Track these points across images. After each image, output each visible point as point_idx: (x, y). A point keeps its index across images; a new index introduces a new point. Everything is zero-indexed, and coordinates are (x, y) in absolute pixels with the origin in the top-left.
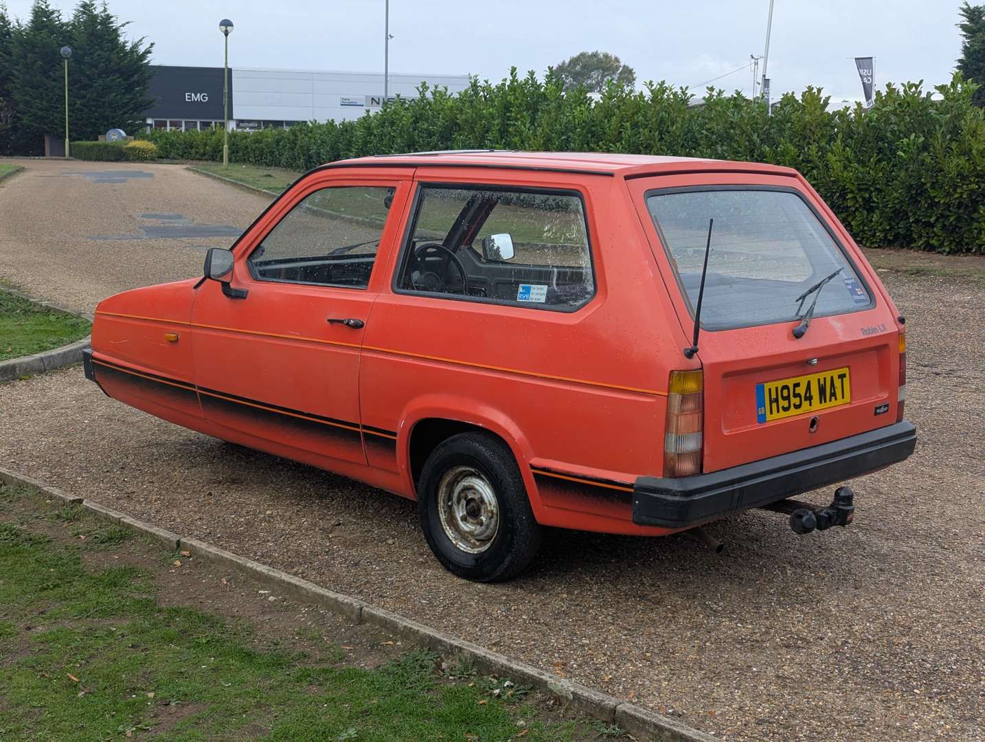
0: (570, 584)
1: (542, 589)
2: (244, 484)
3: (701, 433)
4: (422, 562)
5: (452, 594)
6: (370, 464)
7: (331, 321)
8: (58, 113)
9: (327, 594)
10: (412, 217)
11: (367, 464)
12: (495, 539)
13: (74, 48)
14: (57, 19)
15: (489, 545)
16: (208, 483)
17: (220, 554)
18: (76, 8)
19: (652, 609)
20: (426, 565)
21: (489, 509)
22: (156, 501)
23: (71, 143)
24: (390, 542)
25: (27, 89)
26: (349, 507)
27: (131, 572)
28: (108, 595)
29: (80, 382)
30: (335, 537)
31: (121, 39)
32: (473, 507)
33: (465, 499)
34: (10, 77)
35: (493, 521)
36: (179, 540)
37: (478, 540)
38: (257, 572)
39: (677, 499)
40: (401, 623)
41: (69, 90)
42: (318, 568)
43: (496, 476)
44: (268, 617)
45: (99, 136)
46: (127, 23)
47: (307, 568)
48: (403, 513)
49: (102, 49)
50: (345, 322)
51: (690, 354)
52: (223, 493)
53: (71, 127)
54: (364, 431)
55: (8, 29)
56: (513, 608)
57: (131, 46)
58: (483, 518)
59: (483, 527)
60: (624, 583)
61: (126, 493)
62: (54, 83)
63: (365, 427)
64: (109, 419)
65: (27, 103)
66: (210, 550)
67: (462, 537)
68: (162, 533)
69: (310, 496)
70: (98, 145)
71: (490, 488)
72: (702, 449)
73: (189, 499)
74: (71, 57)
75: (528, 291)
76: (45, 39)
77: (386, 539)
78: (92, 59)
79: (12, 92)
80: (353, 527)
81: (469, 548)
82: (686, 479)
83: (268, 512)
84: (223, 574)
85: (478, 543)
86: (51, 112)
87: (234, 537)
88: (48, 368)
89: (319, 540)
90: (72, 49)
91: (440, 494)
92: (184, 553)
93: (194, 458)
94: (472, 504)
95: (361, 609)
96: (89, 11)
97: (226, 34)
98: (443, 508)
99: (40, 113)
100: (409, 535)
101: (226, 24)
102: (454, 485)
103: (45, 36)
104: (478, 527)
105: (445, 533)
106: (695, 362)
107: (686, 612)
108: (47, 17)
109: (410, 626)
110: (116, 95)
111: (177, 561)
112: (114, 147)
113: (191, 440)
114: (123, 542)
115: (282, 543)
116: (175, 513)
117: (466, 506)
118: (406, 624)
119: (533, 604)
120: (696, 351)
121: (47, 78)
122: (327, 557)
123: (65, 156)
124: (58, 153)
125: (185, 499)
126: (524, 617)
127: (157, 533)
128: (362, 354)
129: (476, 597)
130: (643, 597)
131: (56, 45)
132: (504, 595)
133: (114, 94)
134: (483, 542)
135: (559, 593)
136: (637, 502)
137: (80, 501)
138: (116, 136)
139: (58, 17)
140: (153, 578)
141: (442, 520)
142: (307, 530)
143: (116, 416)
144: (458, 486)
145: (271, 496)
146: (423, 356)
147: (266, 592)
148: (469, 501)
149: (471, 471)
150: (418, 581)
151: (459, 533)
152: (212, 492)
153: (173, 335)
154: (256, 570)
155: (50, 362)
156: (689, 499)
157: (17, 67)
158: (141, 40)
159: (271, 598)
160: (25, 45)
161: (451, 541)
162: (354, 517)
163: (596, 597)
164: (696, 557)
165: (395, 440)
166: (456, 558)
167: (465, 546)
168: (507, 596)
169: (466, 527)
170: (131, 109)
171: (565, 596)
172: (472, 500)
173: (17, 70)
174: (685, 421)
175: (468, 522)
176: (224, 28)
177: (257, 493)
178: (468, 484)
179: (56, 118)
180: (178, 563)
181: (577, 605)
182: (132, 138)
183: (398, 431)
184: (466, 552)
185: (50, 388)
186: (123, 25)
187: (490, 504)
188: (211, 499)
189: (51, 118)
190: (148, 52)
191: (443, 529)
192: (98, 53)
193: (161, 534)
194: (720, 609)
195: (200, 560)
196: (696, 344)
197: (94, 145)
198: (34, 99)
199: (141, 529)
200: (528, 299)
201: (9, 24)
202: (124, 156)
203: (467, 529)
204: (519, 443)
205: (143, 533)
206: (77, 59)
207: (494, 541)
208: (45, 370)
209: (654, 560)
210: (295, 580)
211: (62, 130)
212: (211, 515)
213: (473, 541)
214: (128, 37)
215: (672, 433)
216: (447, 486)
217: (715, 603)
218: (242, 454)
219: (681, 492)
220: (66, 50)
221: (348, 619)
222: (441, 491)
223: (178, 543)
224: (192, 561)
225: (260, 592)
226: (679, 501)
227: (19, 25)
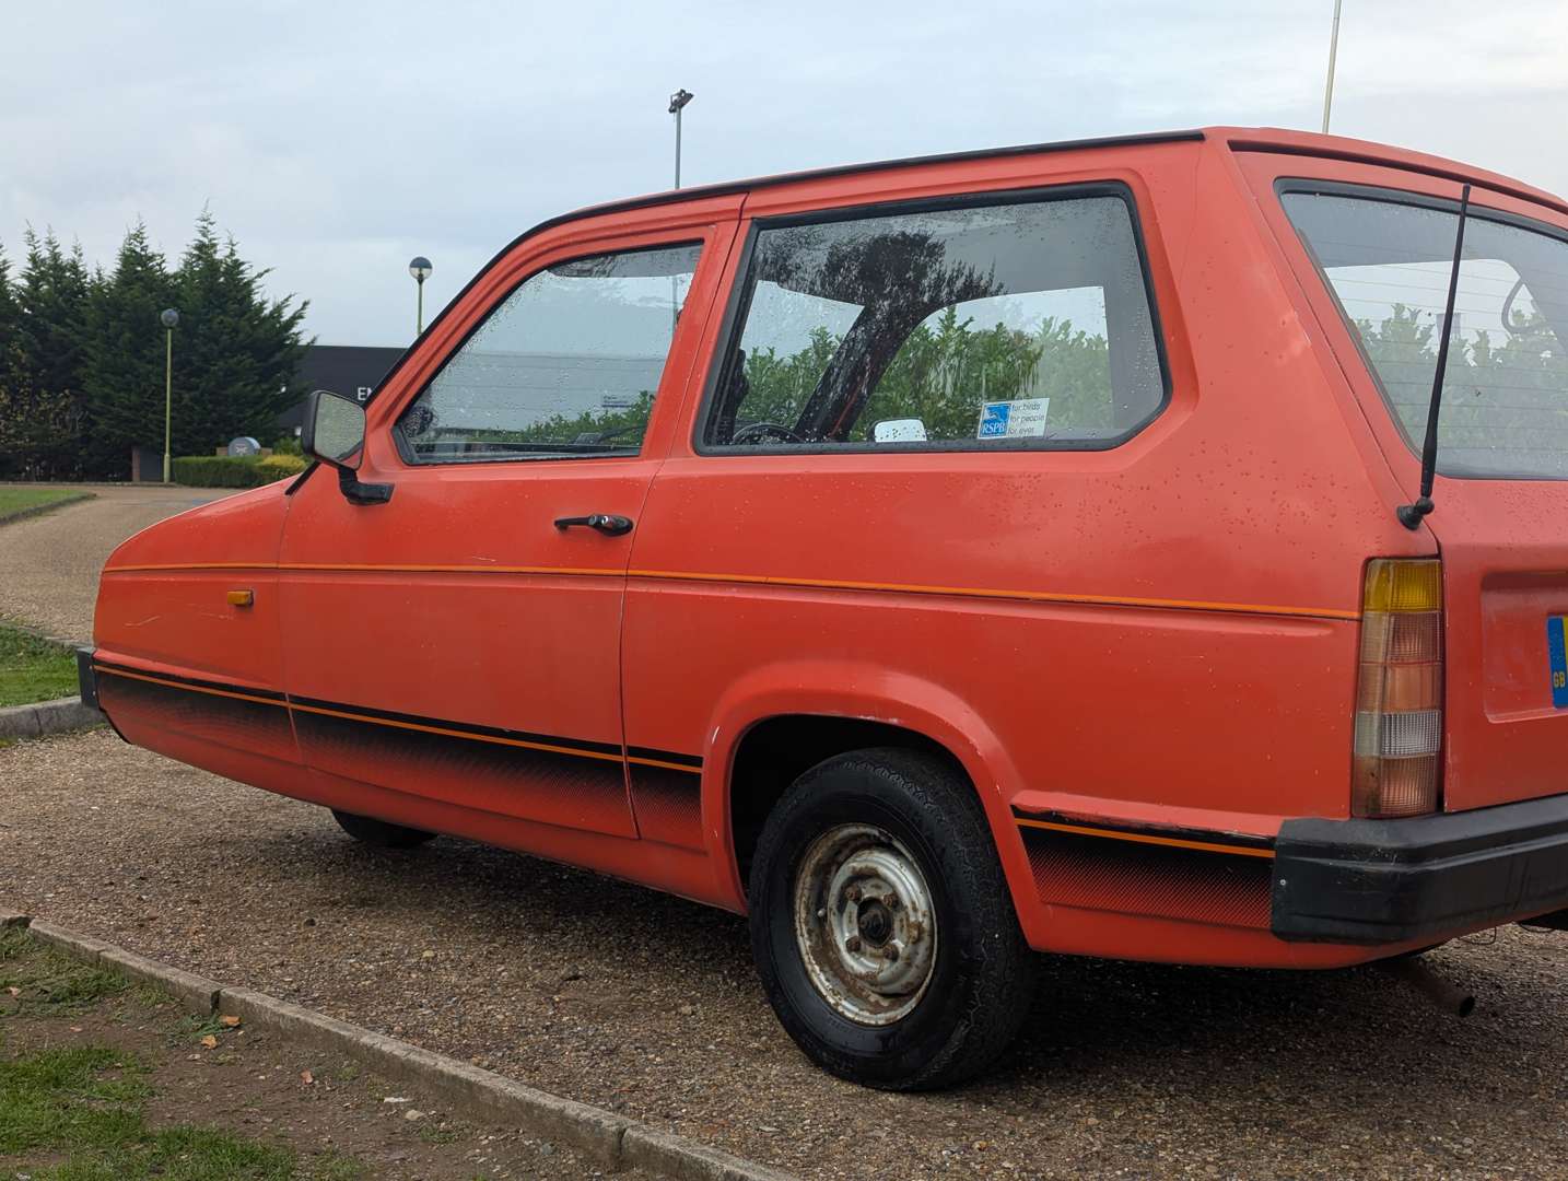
0: (1099, 1097)
1: (1036, 1106)
2: (385, 906)
3: (1437, 713)
4: (757, 1049)
5: (832, 1114)
6: (643, 836)
7: (563, 525)
8: (154, 413)
9: (542, 1101)
10: (739, 294)
11: (637, 837)
12: (928, 988)
13: (182, 312)
14: (158, 267)
15: (912, 1003)
16: (310, 905)
17: (302, 1018)
18: (187, 250)
19: (1307, 1152)
20: (767, 1055)
21: (912, 919)
22: (196, 933)
23: (174, 460)
24: (687, 1009)
25: (107, 375)
26: (597, 946)
27: (103, 1059)
28: (35, 1104)
29: (101, 752)
30: (566, 1001)
31: (257, 299)
32: (876, 916)
33: (857, 900)
34: (82, 358)
35: (922, 948)
36: (217, 994)
37: (885, 995)
38: (382, 1055)
39: (1388, 868)
40: (717, 1164)
41: (172, 379)
42: (527, 1059)
43: (930, 839)
44: (402, 1154)
45: (218, 450)
46: (266, 271)
47: (501, 1058)
48: (711, 958)
49: (225, 312)
50: (592, 522)
51: (1413, 518)
52: (338, 922)
53: (173, 435)
54: (632, 759)
55: (82, 284)
56: (977, 1146)
57: (271, 309)
58: (899, 943)
59: (899, 963)
60: (1223, 1096)
61: (137, 920)
62: (150, 367)
63: (633, 751)
64: (141, 805)
65: (106, 398)
66: (282, 1011)
67: (849, 991)
68: (183, 978)
69: (518, 927)
70: (217, 463)
71: (915, 873)
72: (1442, 754)
73: (265, 931)
74: (178, 325)
75: (1002, 414)
76: (137, 297)
77: (676, 1006)
78: (209, 328)
79: (84, 382)
80: (604, 981)
81: (868, 1014)
82: (1406, 822)
83: (427, 954)
84: (307, 1062)
85: (885, 1003)
86: (142, 412)
87: (350, 998)
88: (47, 730)
89: (531, 1006)
90: (179, 314)
91: (799, 892)
92: (228, 1020)
93: (291, 863)
94: (874, 911)
95: (621, 1133)
96: (206, 253)
97: (421, 280)
98: (806, 925)
99: (126, 413)
100: (725, 998)
101: (421, 264)
102: (829, 872)
103: (137, 294)
104: (887, 964)
105: (811, 982)
106: (1422, 540)
107: (1390, 1158)
108: (144, 265)
109: (741, 1172)
110: (245, 385)
111: (210, 1037)
112: (240, 465)
113: (289, 837)
114: (100, 1001)
115: (450, 1009)
116: (231, 955)
117: (860, 915)
118: (732, 1168)
119: (1022, 1137)
120: (1428, 509)
121: (139, 359)
122: (547, 1037)
123: (162, 480)
124: (152, 476)
125: (259, 931)
126: (1006, 1164)
127: (174, 979)
128: (628, 589)
129: (886, 1121)
130: (1276, 1126)
131: (155, 308)
132: (952, 1118)
133: (241, 384)
134: (897, 998)
135: (1078, 1115)
136: (1283, 882)
137: (25, 922)
138: (244, 448)
139: (159, 265)
140: (147, 1071)
141: (803, 952)
142: (507, 987)
143: (155, 800)
144: (840, 872)
145: (437, 926)
146: (763, 579)
147: (402, 1100)
148: (865, 906)
149: (868, 836)
150: (750, 1087)
151: (843, 980)
152: (317, 920)
153: (244, 593)
154: (379, 1050)
155: (51, 718)
156: (1417, 869)
157: (93, 343)
158: (287, 300)
159: (412, 1114)
160: (106, 307)
161: (824, 997)
162: (607, 965)
163: (1167, 1125)
164: (1372, 1045)
165: (700, 775)
166: (836, 1036)
167: (856, 1010)
168: (959, 1120)
169: (857, 965)
170: (268, 406)
171: (1092, 1121)
172: (873, 901)
173: (93, 347)
174: (1404, 681)
175: (864, 954)
176: (416, 271)
177: (408, 921)
178: (863, 865)
179: (151, 421)
180: (211, 1041)
181: (1126, 1141)
182: (270, 450)
183: (706, 754)
184: (858, 1023)
185: (43, 761)
186: (260, 275)
187: (915, 909)
188: (311, 931)
189: (143, 421)
190: (297, 316)
191: (806, 972)
192: (218, 320)
193: (181, 980)
194: (1469, 1151)
195: (261, 1035)
196: (1427, 490)
197: (210, 462)
198: (119, 391)
199: (140, 972)
200: (1004, 433)
201: (85, 277)
202: (256, 477)
203: (863, 971)
204: (984, 758)
205: (146, 981)
206: (185, 328)
207: (924, 995)
208: (41, 732)
209: (1278, 1050)
210: (466, 1071)
211: (159, 440)
212: (308, 959)
213: (873, 998)
214: (267, 294)
215: (1372, 709)
216: (815, 874)
217: (1453, 1139)
218: (387, 858)
219: (1395, 851)
220: (170, 315)
221: (591, 1160)
222: (801, 885)
223: (216, 998)
224: (245, 1036)
225: (386, 1100)
226: (1395, 874)
227: (100, 279)
